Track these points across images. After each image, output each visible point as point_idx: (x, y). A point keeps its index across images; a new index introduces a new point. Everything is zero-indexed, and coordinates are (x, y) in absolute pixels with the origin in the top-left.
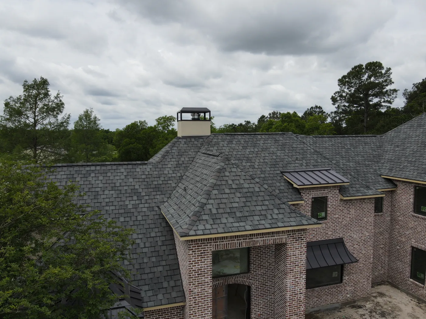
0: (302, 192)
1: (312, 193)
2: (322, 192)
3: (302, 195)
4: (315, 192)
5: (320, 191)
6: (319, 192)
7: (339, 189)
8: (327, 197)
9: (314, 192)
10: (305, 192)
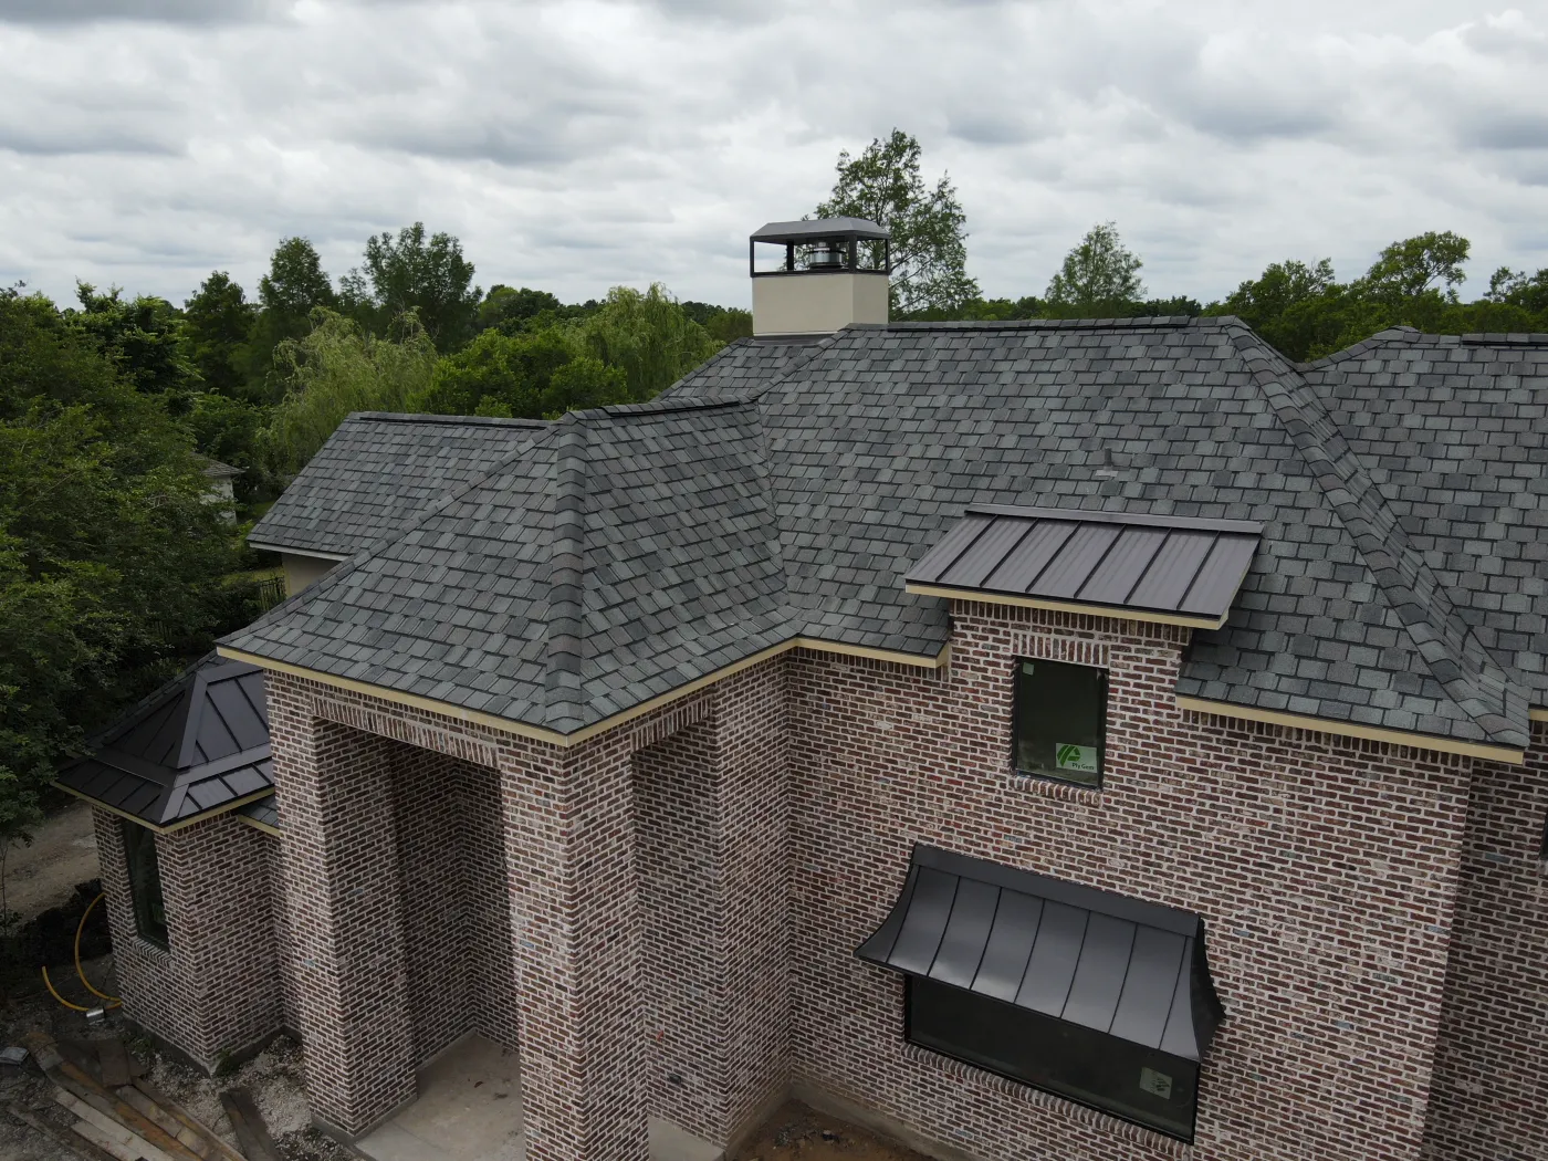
0: (960, 619)
1: (1013, 632)
2: (1069, 639)
3: (959, 630)
4: (1029, 633)
5: (1058, 632)
6: (1053, 636)
7: (1183, 648)
8: (1106, 671)
9: (1020, 632)
10: (977, 621)
